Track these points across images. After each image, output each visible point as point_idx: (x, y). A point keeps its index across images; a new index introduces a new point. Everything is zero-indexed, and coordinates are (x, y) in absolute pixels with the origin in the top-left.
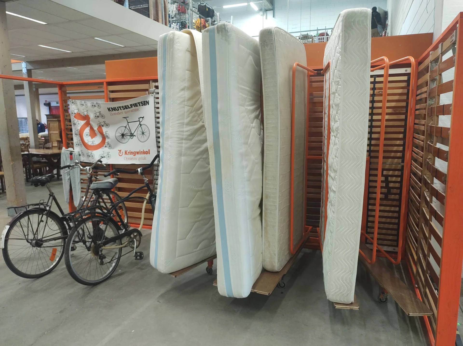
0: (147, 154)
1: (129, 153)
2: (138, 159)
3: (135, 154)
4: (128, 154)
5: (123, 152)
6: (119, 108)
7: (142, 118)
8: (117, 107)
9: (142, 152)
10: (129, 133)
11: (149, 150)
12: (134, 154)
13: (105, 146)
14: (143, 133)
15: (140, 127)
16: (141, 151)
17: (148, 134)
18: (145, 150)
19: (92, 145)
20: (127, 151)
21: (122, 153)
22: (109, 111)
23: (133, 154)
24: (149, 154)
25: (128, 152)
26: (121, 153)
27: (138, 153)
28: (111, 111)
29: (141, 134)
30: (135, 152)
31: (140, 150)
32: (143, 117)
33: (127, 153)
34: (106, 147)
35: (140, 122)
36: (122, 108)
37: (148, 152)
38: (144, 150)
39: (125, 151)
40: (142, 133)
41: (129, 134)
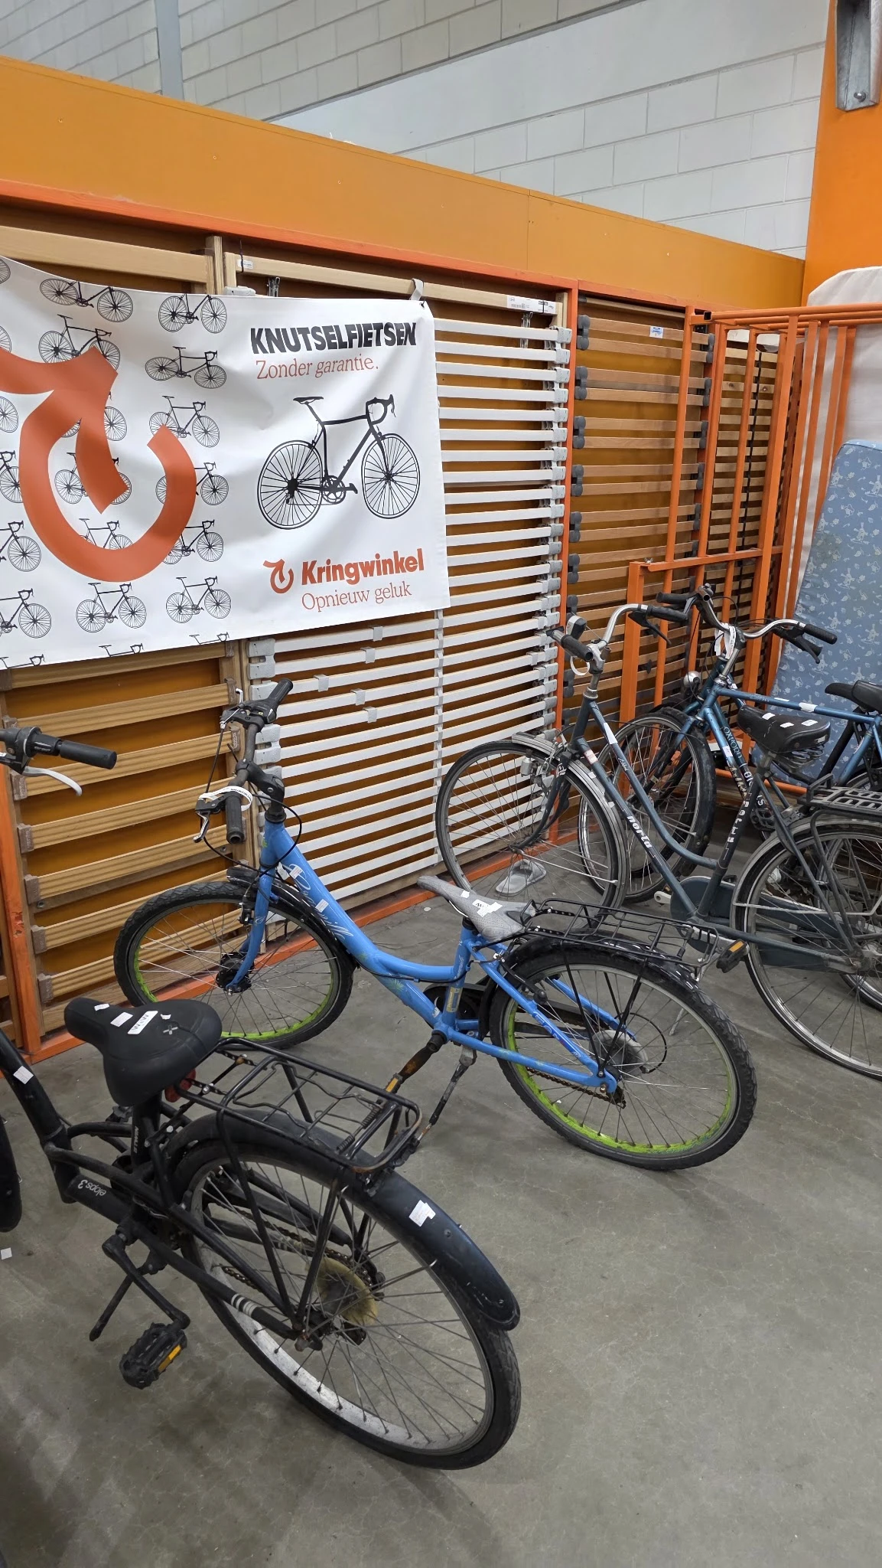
0: (414, 569)
1: (324, 575)
2: (372, 597)
3: (356, 573)
4: (320, 580)
5: (291, 572)
6: (300, 337)
7: (380, 406)
8: (293, 330)
9: (390, 561)
10: (318, 475)
11: (420, 551)
12: (349, 575)
13: (178, 545)
14: (389, 477)
15: (377, 447)
16: (381, 559)
17: (415, 481)
18: (404, 554)
19: (113, 545)
20: (314, 563)
21: (287, 577)
22: (256, 352)
23: (346, 578)
24: (422, 568)
25: (320, 570)
26: (282, 579)
27: (368, 569)
28: (264, 351)
29: (381, 480)
30: (355, 566)
31: (378, 556)
32: (387, 398)
33: (315, 572)
34: (186, 550)
35: (371, 424)
36: (312, 341)
37: (415, 562)
38: (396, 553)
39: (305, 564)
40: (383, 476)
41: (317, 482)
